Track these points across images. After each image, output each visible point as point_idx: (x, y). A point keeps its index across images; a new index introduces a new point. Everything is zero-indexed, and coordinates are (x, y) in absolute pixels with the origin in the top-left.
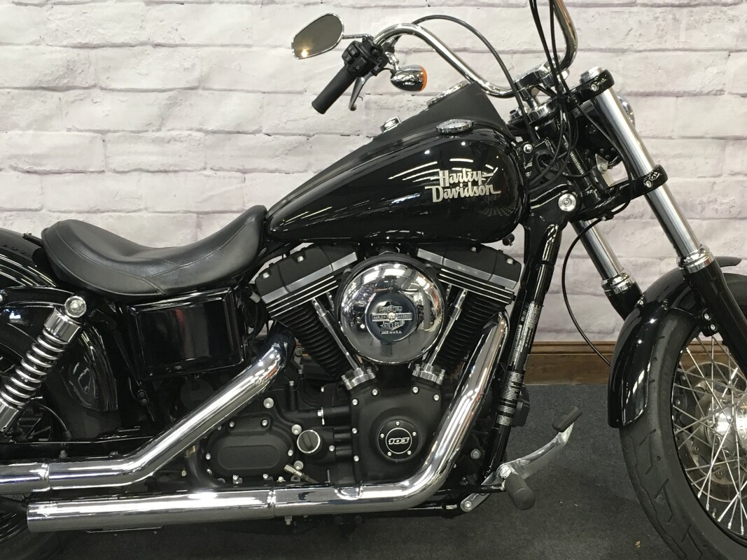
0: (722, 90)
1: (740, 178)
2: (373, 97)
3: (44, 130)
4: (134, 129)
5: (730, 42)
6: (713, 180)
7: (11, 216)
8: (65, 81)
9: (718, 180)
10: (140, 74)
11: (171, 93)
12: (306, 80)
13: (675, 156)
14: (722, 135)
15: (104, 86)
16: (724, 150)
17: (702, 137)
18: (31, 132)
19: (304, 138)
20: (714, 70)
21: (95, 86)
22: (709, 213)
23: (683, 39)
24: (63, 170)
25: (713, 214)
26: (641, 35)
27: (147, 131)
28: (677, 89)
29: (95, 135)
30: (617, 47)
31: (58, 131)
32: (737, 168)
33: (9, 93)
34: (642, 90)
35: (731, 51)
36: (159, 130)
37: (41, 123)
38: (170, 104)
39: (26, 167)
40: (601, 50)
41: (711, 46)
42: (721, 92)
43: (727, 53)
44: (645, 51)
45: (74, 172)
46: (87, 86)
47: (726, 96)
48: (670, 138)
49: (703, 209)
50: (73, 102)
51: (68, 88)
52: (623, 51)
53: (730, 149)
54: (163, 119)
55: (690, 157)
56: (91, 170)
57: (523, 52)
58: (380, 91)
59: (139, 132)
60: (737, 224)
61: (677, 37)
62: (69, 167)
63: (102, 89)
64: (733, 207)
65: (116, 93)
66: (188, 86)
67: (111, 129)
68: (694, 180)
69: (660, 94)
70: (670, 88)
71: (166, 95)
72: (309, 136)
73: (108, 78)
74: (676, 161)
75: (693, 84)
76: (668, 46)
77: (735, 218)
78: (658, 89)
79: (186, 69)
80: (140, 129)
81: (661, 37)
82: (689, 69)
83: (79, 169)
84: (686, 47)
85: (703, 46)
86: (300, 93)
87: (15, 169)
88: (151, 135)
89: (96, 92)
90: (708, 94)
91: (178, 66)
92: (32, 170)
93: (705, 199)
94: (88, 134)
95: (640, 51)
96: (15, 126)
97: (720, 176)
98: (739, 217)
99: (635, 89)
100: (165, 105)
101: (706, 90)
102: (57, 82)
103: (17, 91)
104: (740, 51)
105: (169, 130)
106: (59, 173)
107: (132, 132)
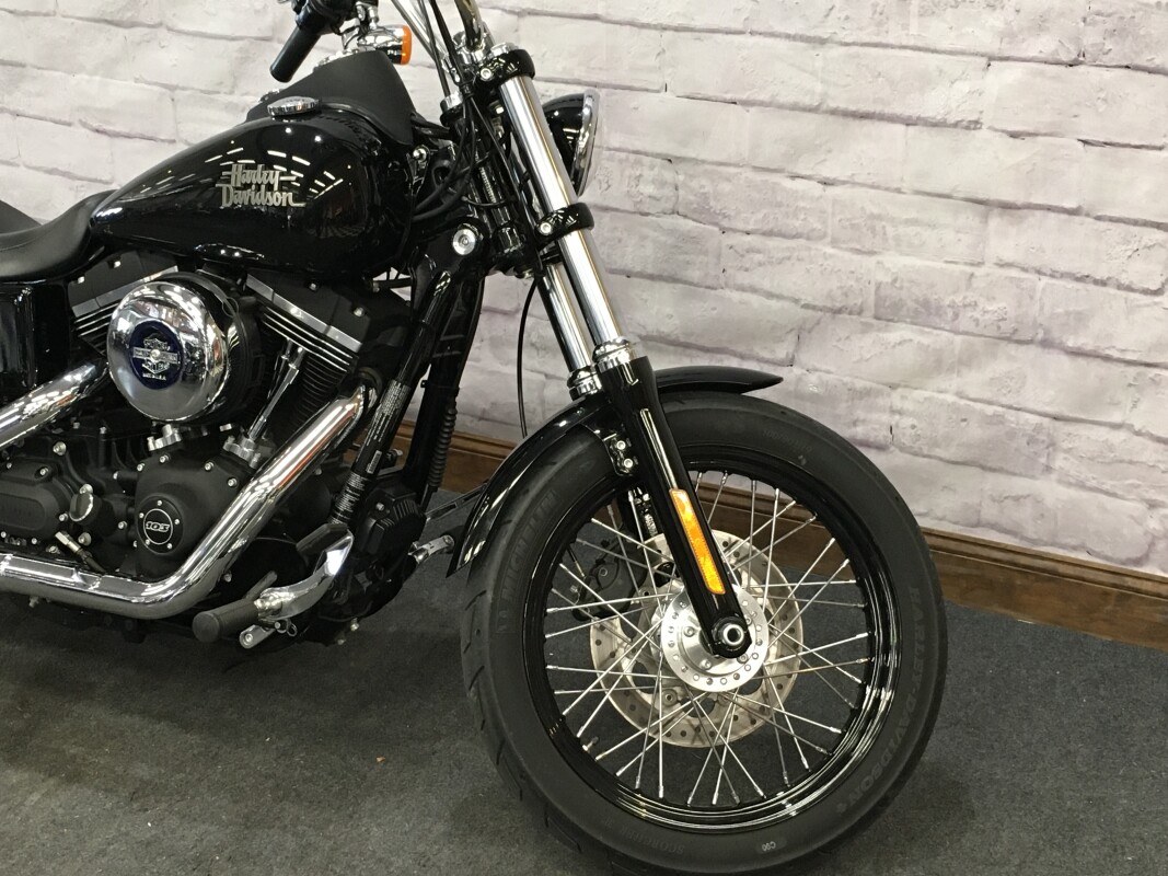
0: (977, 122)
1: (1014, 273)
3: (112, 78)
4: (203, 88)
5: (991, 44)
6: (969, 269)
7: (82, 186)
8: (129, 14)
9: (979, 272)
10: (207, 13)
11: (241, 43)
13: (909, 222)
14: (981, 196)
15: (170, 25)
16: (986, 222)
17: (948, 197)
18: (97, 78)
20: (963, 87)
21: (160, 25)
22: (965, 323)
23: (915, 31)
24: (133, 133)
25: (971, 327)
26: (847, 18)
27: (218, 92)
28: (907, 112)
29: (164, 90)
30: (812, 33)
31: (125, 80)
32: (1008, 256)
33: (73, 23)
34: (852, 108)
35: (991, 58)
36: (232, 93)
37: (108, 68)
38: (242, 58)
39: (95, 125)
40: (788, 37)
41: (959, 46)
42: (975, 125)
43: (984, 61)
44: (854, 44)
45: (143, 137)
46: (152, 23)
47: (983, 133)
48: (898, 191)
49: (956, 316)
50: (139, 44)
51: (133, 25)
52: (822, 42)
53: (995, 222)
54: (235, 77)
55: (932, 226)
56: (162, 138)
57: (676, 29)
59: (209, 93)
60: (1012, 349)
61: (905, 27)
62: (138, 130)
63: (169, 29)
64: (1004, 319)
65: (184, 37)
66: (260, 35)
67: (180, 85)
68: (939, 265)
69: (882, 117)
70: (896, 109)
71: (235, 45)
73: (174, 15)
74: (911, 230)
75: (932, 104)
76: (891, 40)
77: (1009, 340)
78: (877, 109)
79: (257, 12)
80: (211, 89)
81: (879, 24)
82: (925, 81)
83: (150, 135)
84: (920, 44)
85: (945, 45)
87: (84, 125)
88: (223, 98)
89: (162, 32)
90: (955, 125)
91: (248, 6)
92: (101, 129)
93: (958, 300)
94: (156, 88)
95: (847, 44)
96: (81, 69)
97: (979, 264)
98: (1016, 337)
99: (842, 106)
100: (237, 58)
101: (952, 119)
102: (120, 15)
103: (80, 22)
104: (1007, 59)
105: (243, 95)
106: (128, 136)
107: (202, 91)
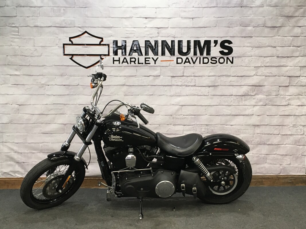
0: (253, 114)
1: (259, 135)
2: (174, 116)
5: (253, 103)
6: (253, 135)
9: (254, 135)
12: (159, 112)
13: (244, 130)
14: (254, 124)
16: (255, 128)
17: (250, 125)
19: (158, 125)
20: (251, 110)
22: (253, 143)
23: (243, 103)
25: (254, 143)
26: (234, 102)
28: (243, 114)
30: (229, 104)
32: (259, 132)
34: (235, 114)
35: (254, 106)
40: (225, 105)
41: (250, 104)
42: (253, 115)
43: (253, 106)
44: (235, 105)
47: (254, 116)
48: (242, 125)
49: (251, 142)
52: (230, 105)
53: (256, 128)
55: (247, 130)
57: (208, 106)
58: (176, 114)
60: (260, 146)
61: (242, 102)
64: (258, 141)
68: (249, 135)
69: (239, 115)
70: (242, 114)
72: (160, 125)
74: (244, 131)
75: (247, 113)
76: (240, 105)
77: (259, 144)
78: (239, 114)
81: (238, 103)
82: (245, 110)
84: (244, 105)
85: (248, 105)
86: (158, 115)
90: (250, 115)
93: (252, 140)
95: (234, 106)
97: (254, 134)
98: (260, 144)
99: (234, 114)
101: (250, 114)
104: (257, 106)
